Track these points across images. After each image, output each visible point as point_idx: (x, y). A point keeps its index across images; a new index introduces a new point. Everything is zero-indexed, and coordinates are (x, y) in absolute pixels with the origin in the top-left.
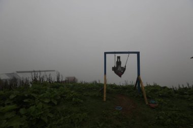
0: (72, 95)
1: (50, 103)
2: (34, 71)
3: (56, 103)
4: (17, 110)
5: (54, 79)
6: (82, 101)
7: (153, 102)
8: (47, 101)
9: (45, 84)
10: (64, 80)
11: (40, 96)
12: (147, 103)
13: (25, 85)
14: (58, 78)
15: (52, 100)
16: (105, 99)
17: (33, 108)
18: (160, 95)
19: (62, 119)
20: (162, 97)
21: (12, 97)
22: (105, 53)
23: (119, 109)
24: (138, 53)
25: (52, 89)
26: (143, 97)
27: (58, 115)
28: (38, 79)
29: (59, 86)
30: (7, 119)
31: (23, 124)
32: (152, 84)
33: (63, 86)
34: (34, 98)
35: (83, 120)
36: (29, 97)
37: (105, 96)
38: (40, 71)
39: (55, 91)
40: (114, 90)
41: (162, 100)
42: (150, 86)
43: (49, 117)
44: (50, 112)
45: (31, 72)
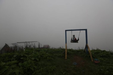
0: (47, 55)
1: (35, 60)
2: (26, 42)
3: (38, 60)
4: (17, 64)
5: (37, 46)
6: (53, 59)
7: (97, 60)
8: (33, 59)
9: (32, 49)
10: (42, 47)
11: (29, 56)
12: (92, 61)
13: (21, 50)
14: (39, 46)
15: (36, 58)
16: (66, 58)
17: (25, 63)
18: (101, 55)
19: (42, 69)
20: (102, 57)
21: (15, 56)
22: (66, 31)
23: (75, 64)
24: (86, 30)
25: (36, 52)
26: (90, 57)
27: (39, 67)
28: (28, 47)
29: (40, 50)
30: (13, 68)
31: (20, 71)
32: (96, 49)
33: (42, 51)
34: (26, 57)
35: (54, 70)
36: (24, 56)
37: (66, 56)
38: (29, 42)
39: (37, 53)
40: (71, 52)
41: (103, 59)
42: (94, 50)
43: (34, 68)
44: (35, 65)
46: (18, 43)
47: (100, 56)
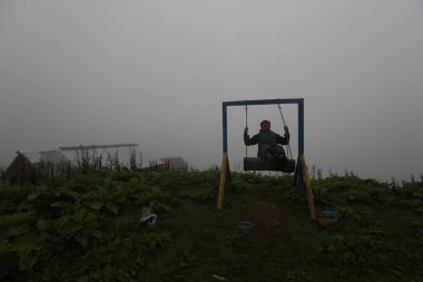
0: (149, 195)
1: (103, 210)
2: (82, 148)
3: (115, 210)
4: (33, 224)
5: (125, 162)
6: (168, 208)
7: (328, 213)
8: (97, 206)
9: (103, 173)
10: (145, 165)
11: (85, 196)
12: (313, 217)
14: (133, 161)
15: (108, 206)
16: (219, 206)
17: (64, 219)
18: (351, 198)
19: (117, 241)
21: (32, 197)
22: (225, 105)
23: (245, 228)
24: (300, 102)
25: (115, 183)
26: (306, 203)
27: (112, 235)
28: (91, 162)
29: (130, 177)
30: (12, 238)
31: (39, 249)
33: (139, 178)
34: (73, 200)
35: (158, 245)
36: (64, 198)
37: (220, 199)
38: (94, 147)
39: (119, 187)
41: (351, 210)
43: (92, 238)
44: (97, 229)
45: (76, 149)
46: (63, 149)
47: (349, 201)
